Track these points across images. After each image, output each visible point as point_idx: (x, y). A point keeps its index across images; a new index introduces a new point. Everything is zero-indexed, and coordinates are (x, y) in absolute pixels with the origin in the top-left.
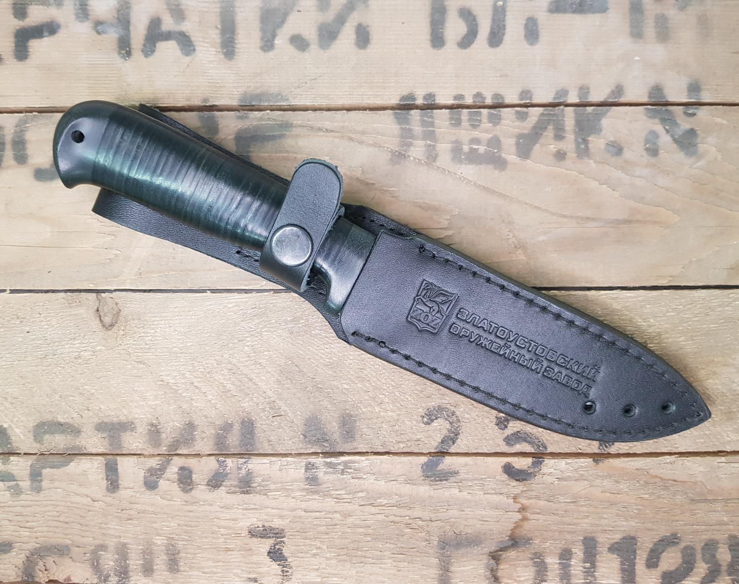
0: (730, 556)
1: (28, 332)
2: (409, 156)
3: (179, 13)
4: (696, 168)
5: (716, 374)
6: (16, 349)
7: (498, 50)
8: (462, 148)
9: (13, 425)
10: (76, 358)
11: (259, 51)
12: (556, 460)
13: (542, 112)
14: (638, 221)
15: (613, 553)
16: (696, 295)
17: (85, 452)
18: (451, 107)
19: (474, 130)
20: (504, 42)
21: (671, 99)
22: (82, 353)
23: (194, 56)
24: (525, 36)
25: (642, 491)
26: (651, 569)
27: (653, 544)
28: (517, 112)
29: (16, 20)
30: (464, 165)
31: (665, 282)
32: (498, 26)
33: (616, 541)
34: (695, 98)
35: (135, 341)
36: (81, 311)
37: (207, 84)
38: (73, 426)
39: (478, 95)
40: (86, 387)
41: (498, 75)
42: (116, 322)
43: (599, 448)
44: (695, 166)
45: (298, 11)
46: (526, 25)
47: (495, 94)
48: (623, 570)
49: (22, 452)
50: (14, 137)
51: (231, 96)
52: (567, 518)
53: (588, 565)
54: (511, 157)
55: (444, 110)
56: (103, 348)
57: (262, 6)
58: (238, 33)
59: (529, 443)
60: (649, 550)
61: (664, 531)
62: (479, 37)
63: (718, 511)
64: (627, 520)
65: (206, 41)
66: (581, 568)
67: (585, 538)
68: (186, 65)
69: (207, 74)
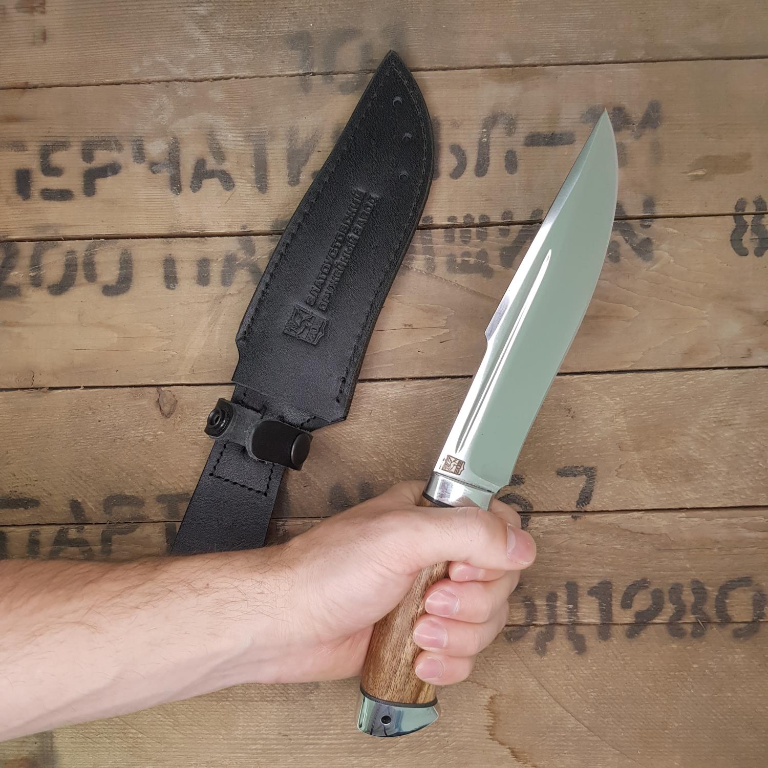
0: (693, 598)
1: (99, 421)
2: (412, 268)
3: (220, 155)
4: (653, 271)
5: (675, 442)
6: (89, 436)
7: (483, 178)
8: (456, 260)
9: (86, 500)
10: (140, 442)
11: (287, 185)
12: (541, 517)
13: (521, 229)
14: (603, 317)
15: (592, 596)
16: (655, 376)
17: (148, 520)
18: (445, 227)
19: (465, 245)
20: (488, 172)
21: (630, 214)
22: (146, 437)
23: (233, 190)
24: (506, 166)
25: (615, 543)
26: (626, 609)
27: (626, 587)
28: (500, 229)
29: (84, 163)
30: (457, 275)
31: (628, 367)
32: (483, 158)
33: (595, 585)
34: (649, 213)
35: (189, 426)
36: (144, 403)
37: (246, 214)
38: (138, 499)
39: (468, 216)
40: (149, 465)
41: (484, 199)
42: (174, 411)
43: (577, 507)
44: (651, 269)
45: (318, 151)
46: (506, 156)
47: (482, 216)
48: (601, 611)
49: (94, 522)
50: (85, 259)
51: (265, 223)
52: (551, 567)
53: (571, 606)
54: (496, 266)
55: (440, 230)
56: (163, 433)
57: (288, 148)
58: (269, 171)
59: (518, 504)
60: (623, 593)
61: (635, 577)
62: (467, 169)
63: (682, 559)
64: (603, 567)
65: (243, 177)
66: (565, 609)
67: (568, 584)
68: (227, 199)
69: (245, 206)
